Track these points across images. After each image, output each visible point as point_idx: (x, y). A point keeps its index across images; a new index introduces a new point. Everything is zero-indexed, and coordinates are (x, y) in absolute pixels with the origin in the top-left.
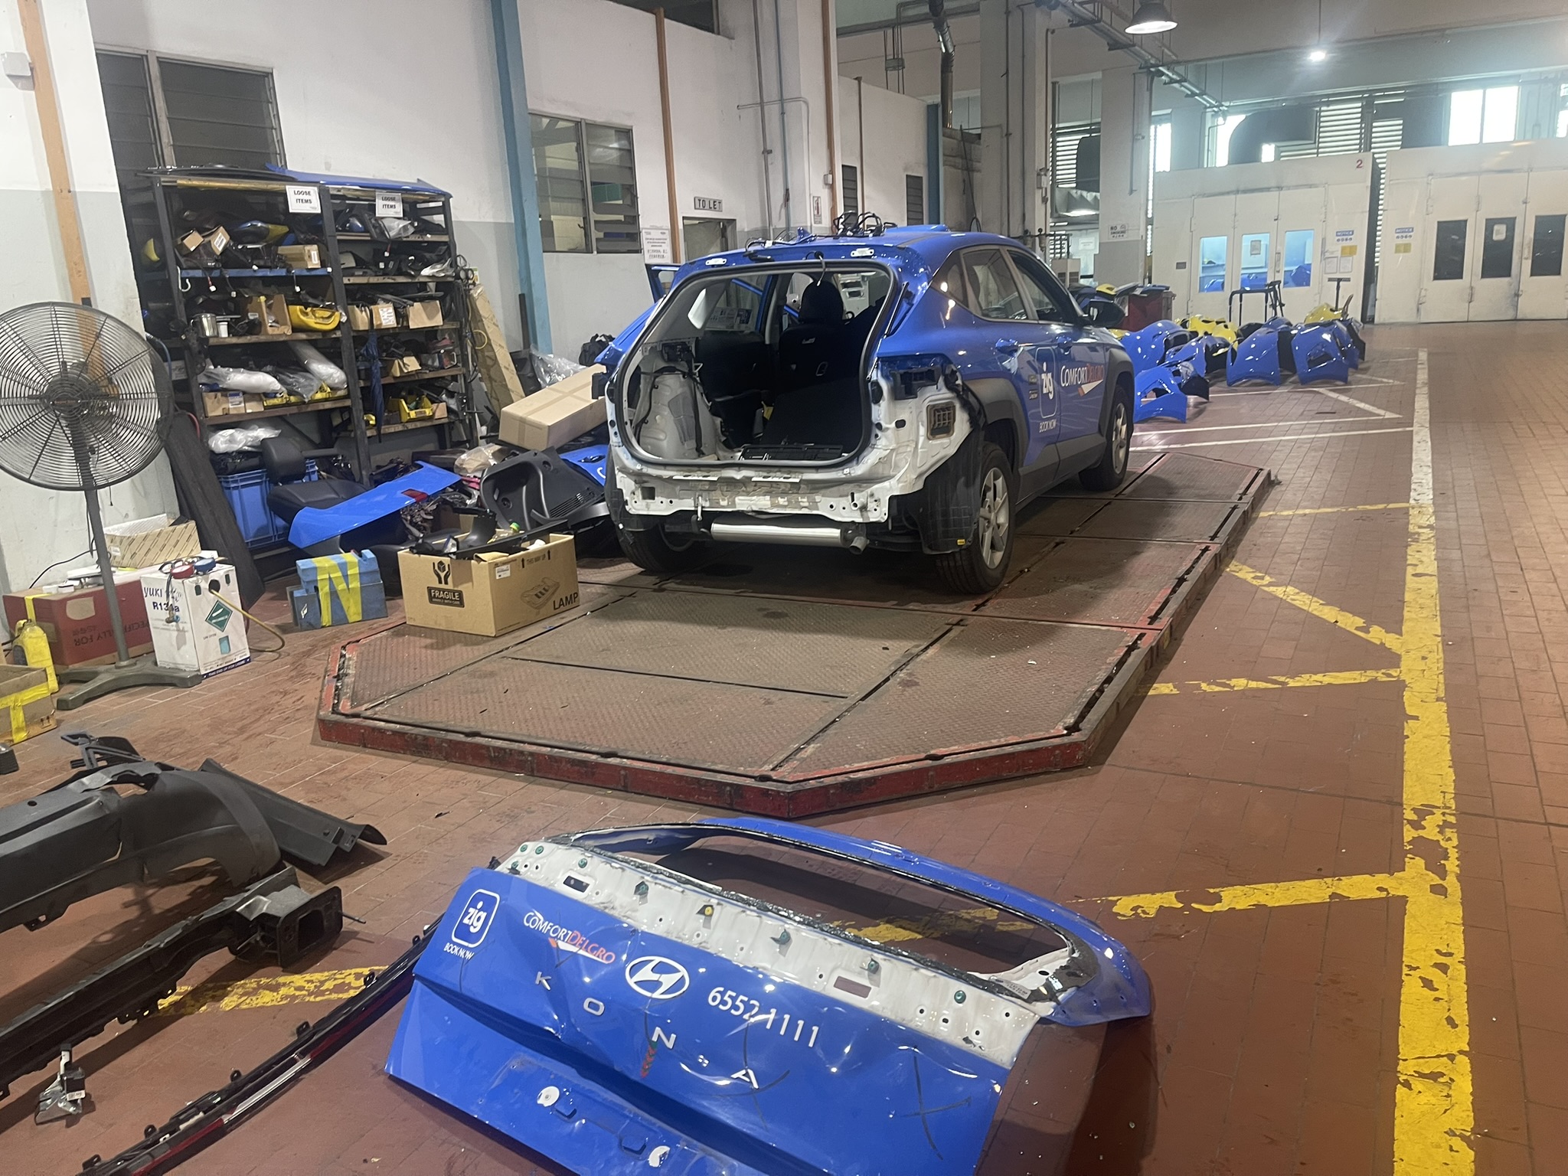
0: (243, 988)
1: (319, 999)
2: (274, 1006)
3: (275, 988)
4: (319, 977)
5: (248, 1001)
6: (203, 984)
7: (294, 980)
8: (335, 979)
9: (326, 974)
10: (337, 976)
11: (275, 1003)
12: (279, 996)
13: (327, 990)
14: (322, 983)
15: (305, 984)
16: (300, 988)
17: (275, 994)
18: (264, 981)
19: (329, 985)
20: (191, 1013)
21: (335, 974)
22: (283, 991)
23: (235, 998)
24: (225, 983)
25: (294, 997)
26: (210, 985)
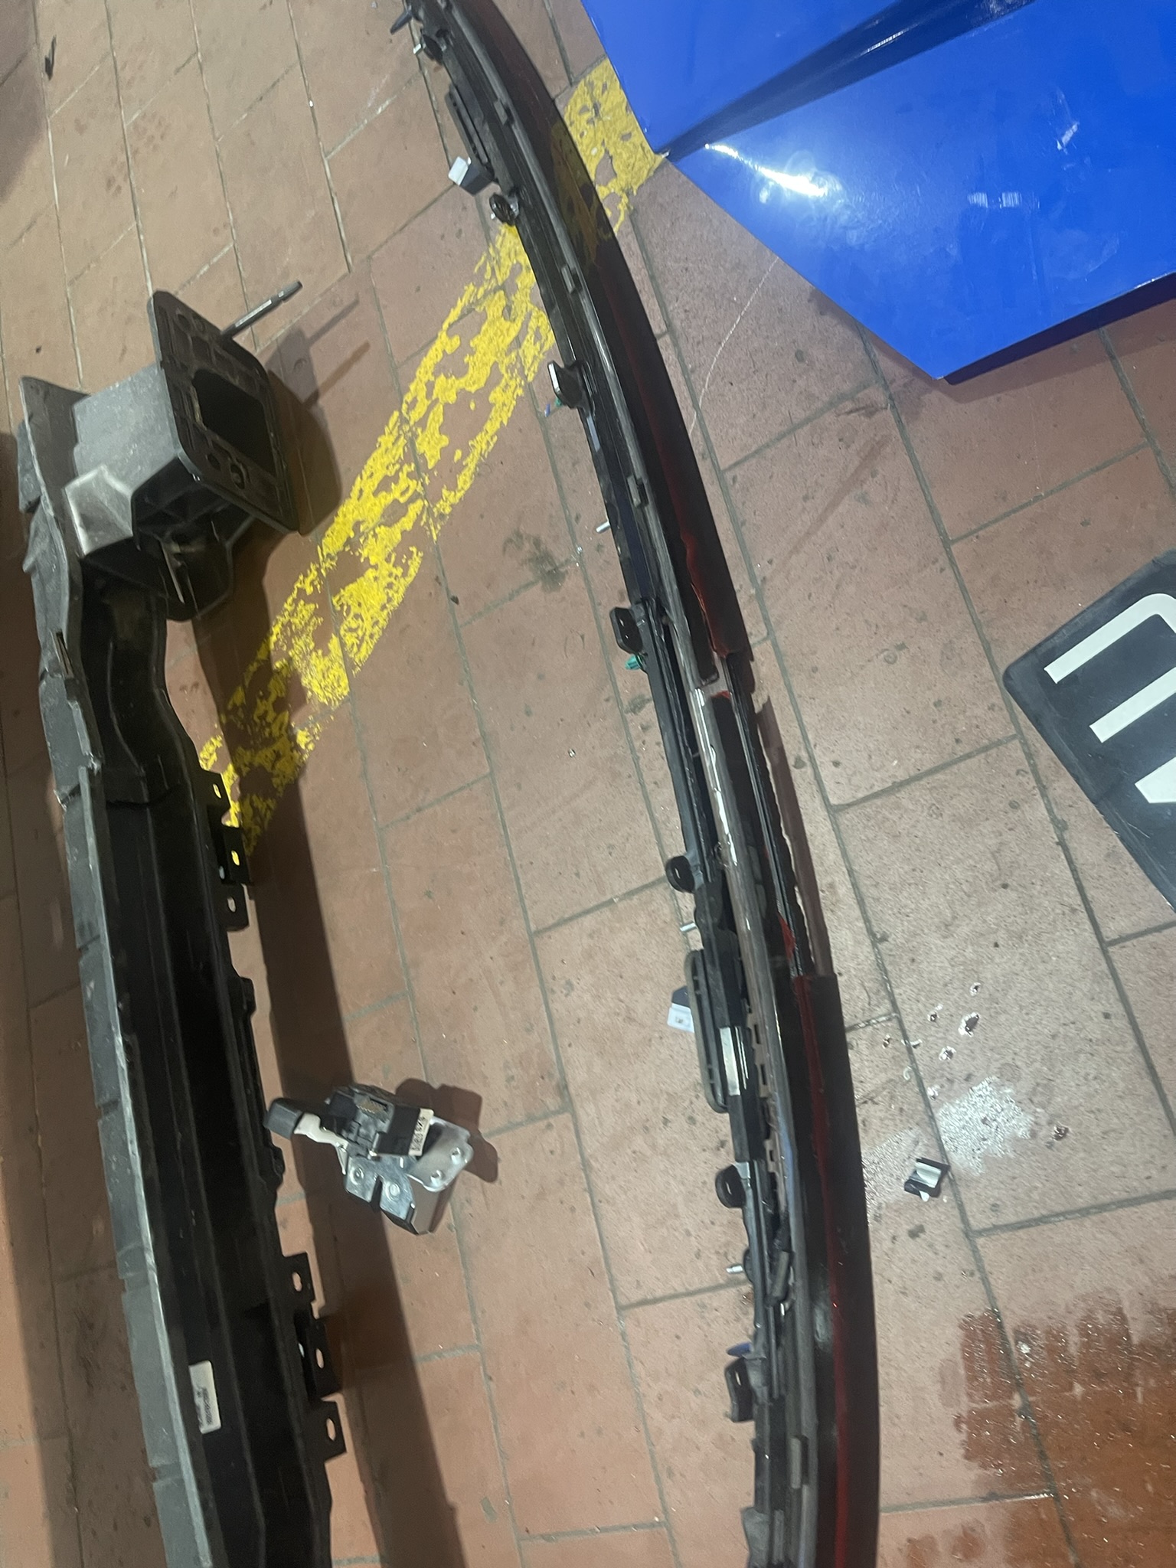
0: (298, 634)
1: (465, 481)
2: (411, 588)
3: (350, 567)
4: (386, 460)
5: (350, 639)
6: (221, 708)
7: (351, 518)
8: (422, 423)
9: (385, 440)
10: (415, 416)
11: (402, 585)
12: (386, 568)
13: (446, 453)
14: (412, 454)
15: (386, 499)
16: (393, 514)
17: (370, 573)
18: (307, 583)
19: (431, 445)
20: (300, 769)
21: (403, 420)
22: (373, 551)
23: (318, 662)
24: (253, 668)
25: (416, 536)
26: (239, 697)
